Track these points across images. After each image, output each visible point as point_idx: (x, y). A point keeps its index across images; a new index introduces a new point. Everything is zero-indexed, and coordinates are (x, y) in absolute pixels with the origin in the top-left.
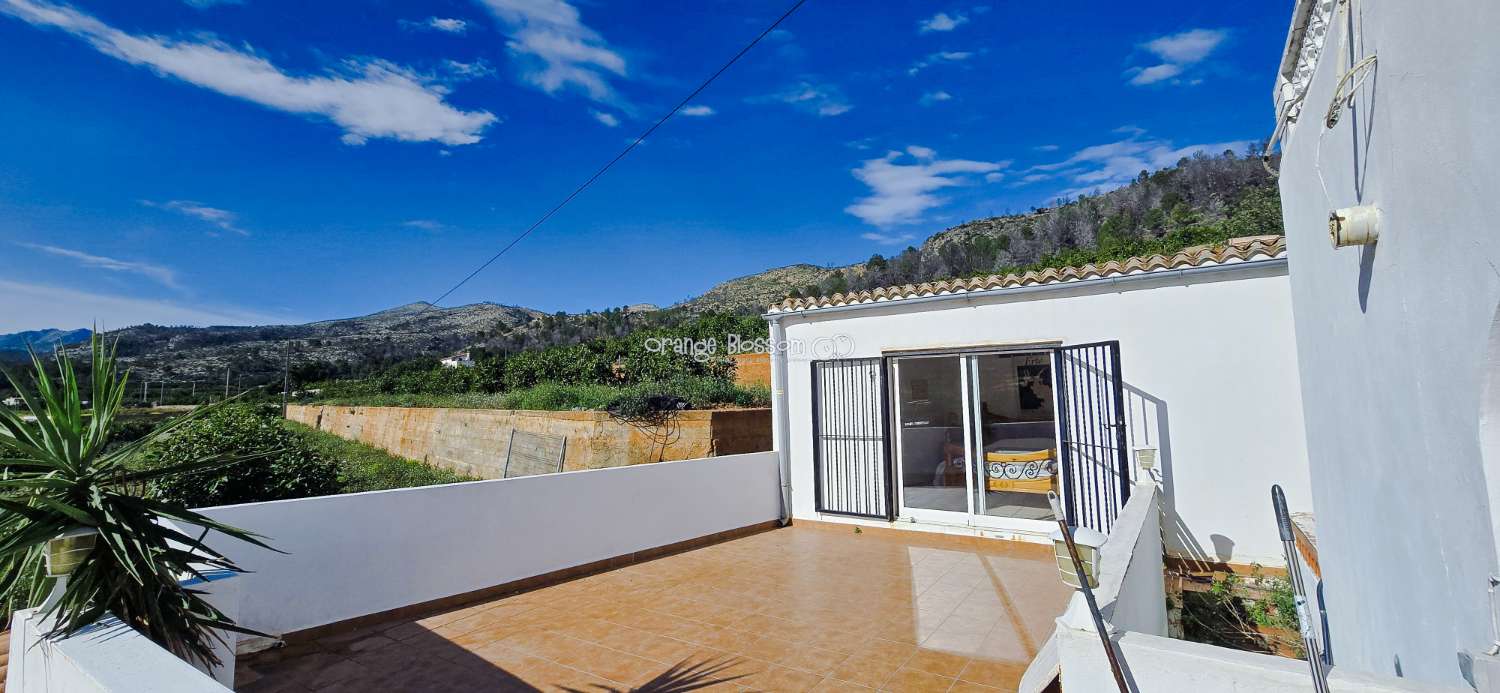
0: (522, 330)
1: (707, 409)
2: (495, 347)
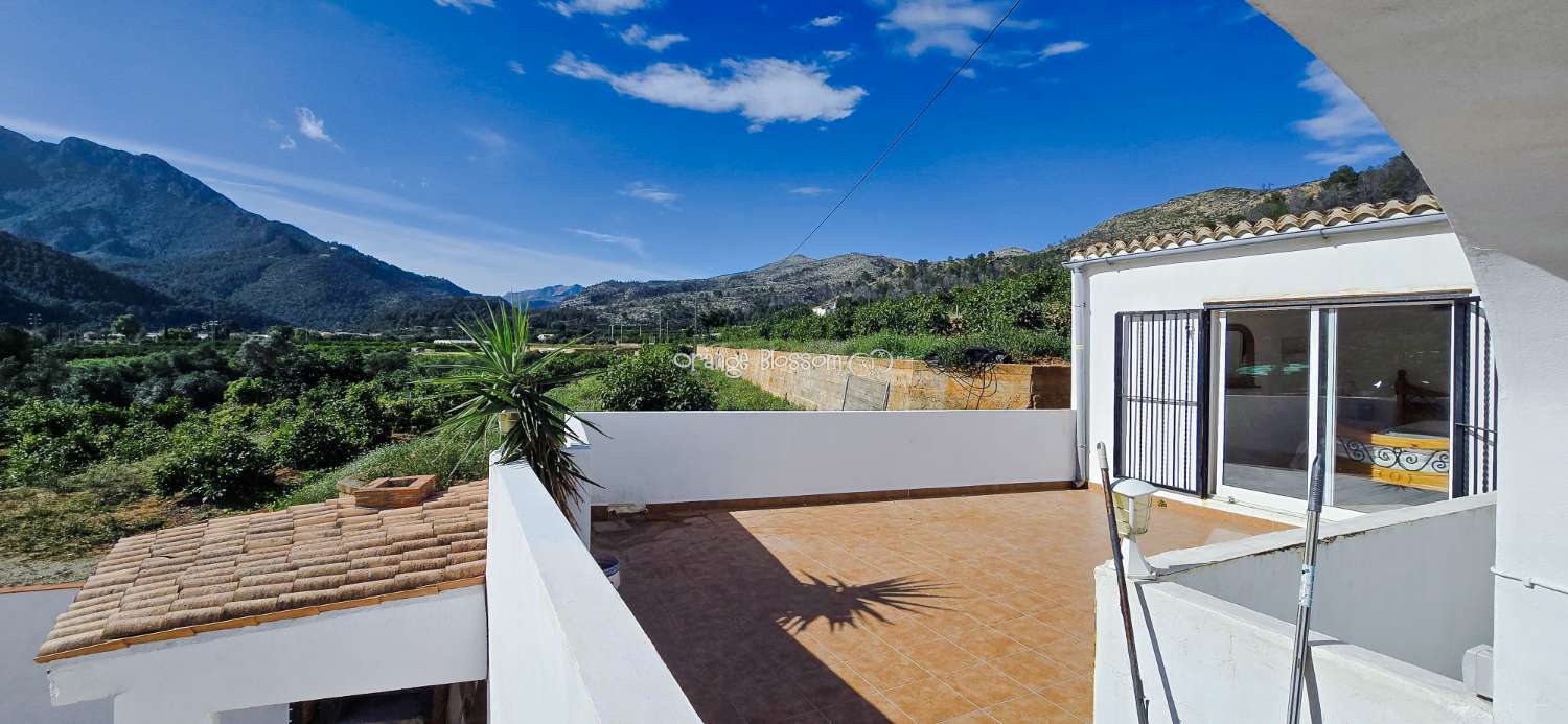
0: (885, 279)
1: (1029, 363)
2: (861, 297)
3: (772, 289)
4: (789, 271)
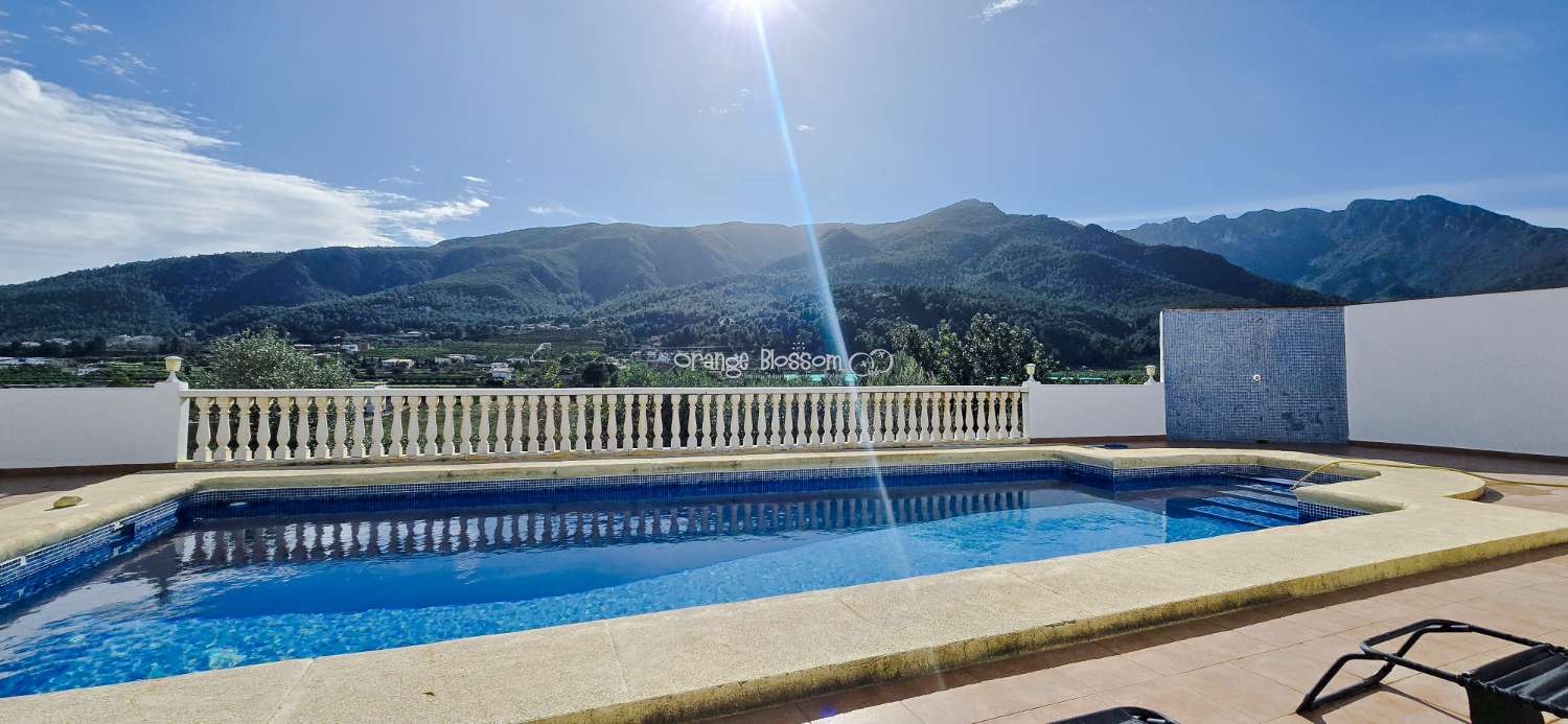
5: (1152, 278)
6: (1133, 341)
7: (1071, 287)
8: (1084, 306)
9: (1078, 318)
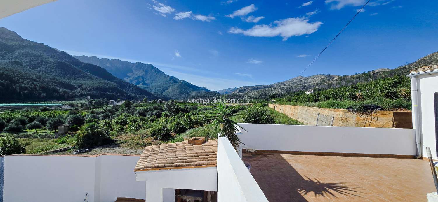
0: (331, 82)
1: (392, 110)
2: (322, 88)
3: (291, 87)
4: (297, 81)
5: (84, 73)
6: (76, 92)
7: (53, 71)
8: (58, 79)
9: (55, 83)
